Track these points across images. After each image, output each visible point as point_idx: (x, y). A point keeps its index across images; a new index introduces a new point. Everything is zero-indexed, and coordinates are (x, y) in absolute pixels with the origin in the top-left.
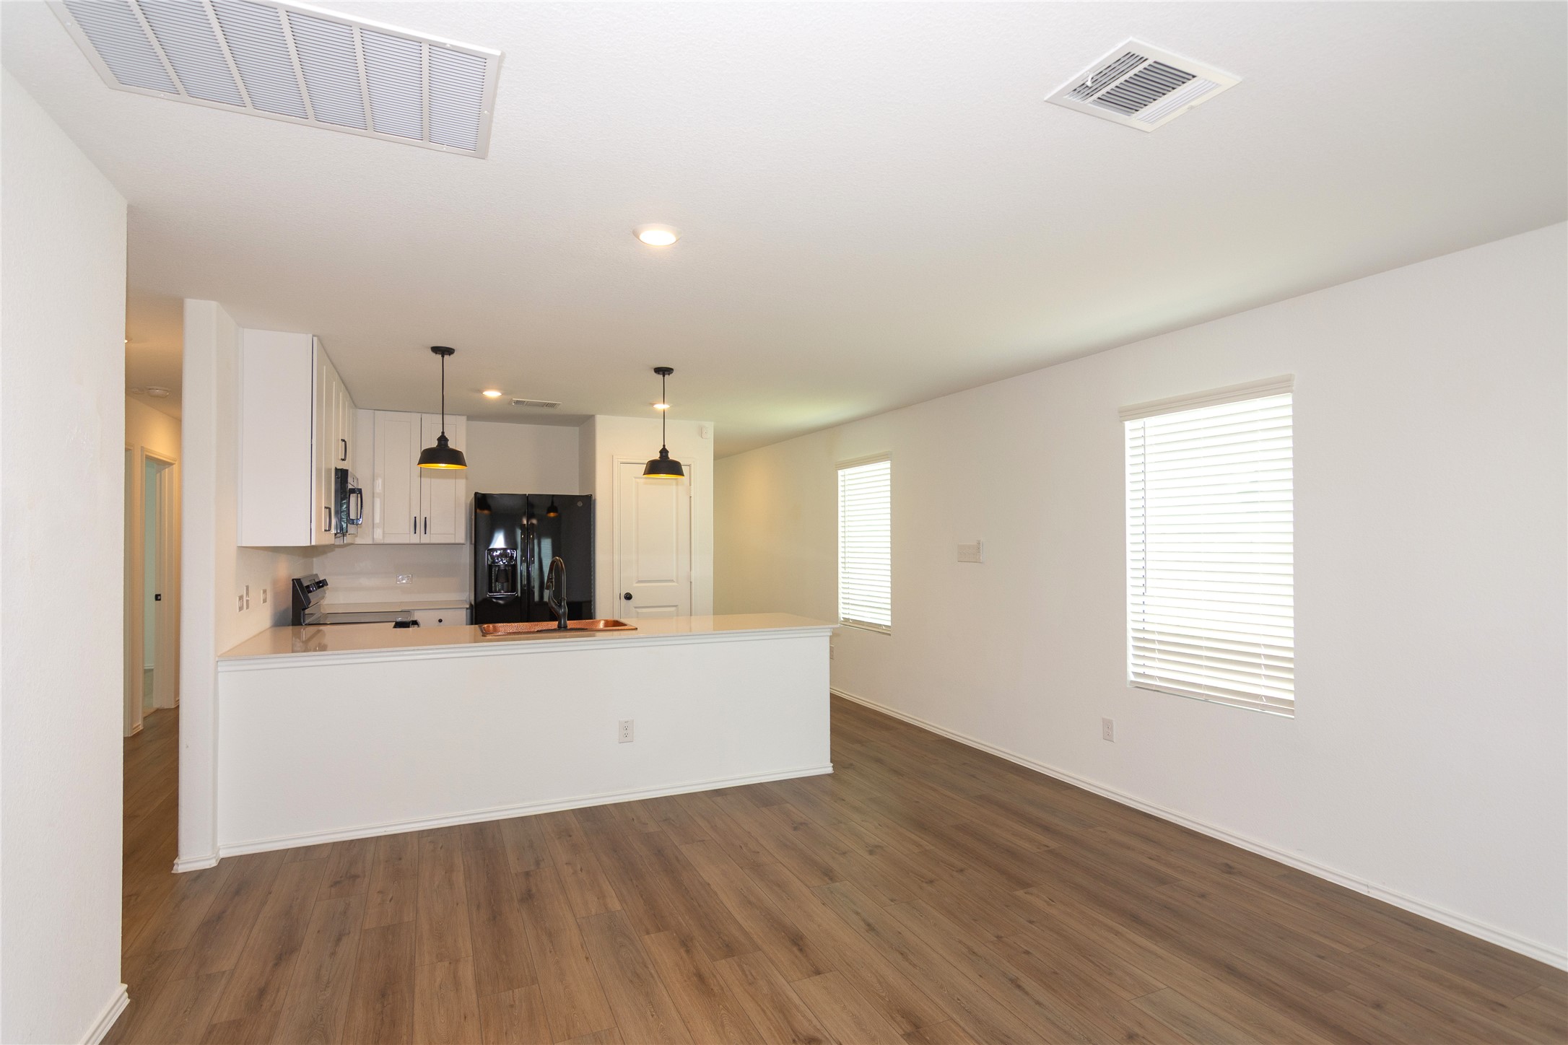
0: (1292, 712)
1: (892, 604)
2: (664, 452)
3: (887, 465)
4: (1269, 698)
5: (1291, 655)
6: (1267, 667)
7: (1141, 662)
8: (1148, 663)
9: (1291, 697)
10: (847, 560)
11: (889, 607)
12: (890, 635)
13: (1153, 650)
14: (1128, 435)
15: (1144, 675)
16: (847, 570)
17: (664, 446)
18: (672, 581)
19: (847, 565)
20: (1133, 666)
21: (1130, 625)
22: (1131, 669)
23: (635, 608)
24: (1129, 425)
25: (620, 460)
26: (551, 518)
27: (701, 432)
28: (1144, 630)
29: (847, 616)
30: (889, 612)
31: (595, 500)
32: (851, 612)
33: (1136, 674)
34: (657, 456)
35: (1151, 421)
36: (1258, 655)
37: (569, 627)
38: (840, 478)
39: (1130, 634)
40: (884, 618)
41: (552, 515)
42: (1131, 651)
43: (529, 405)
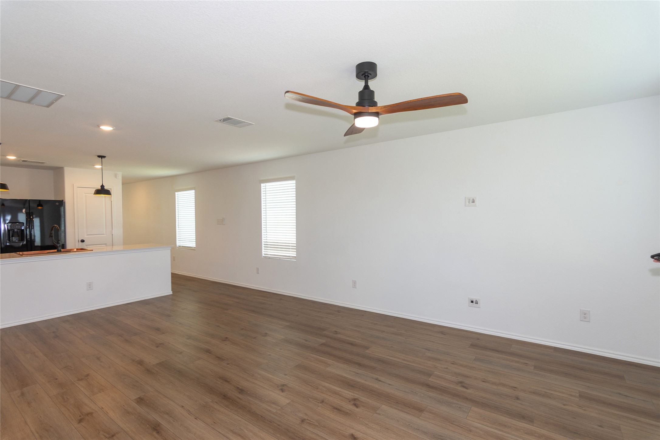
0: (295, 259)
1: (196, 240)
2: (102, 186)
3: (193, 191)
4: (292, 257)
5: (295, 245)
6: (292, 249)
7: (266, 251)
8: (268, 251)
9: (295, 255)
10: (179, 225)
11: (195, 240)
12: (195, 250)
13: (268, 247)
14: (262, 188)
15: (267, 254)
16: (179, 229)
17: (102, 184)
18: (104, 234)
19: (179, 227)
20: (264, 252)
21: (263, 241)
22: (263, 253)
23: (86, 245)
24: (262, 185)
25: (77, 186)
26: (39, 209)
27: (116, 176)
28: (267, 242)
29: (180, 245)
30: (195, 242)
31: (65, 202)
32: (181, 243)
33: (265, 254)
34: (99, 188)
35: (268, 184)
36: (290, 246)
37: (62, 251)
38: (176, 195)
39: (263, 243)
40: (193, 245)
41: (40, 208)
42: (263, 248)
43: (30, 162)
